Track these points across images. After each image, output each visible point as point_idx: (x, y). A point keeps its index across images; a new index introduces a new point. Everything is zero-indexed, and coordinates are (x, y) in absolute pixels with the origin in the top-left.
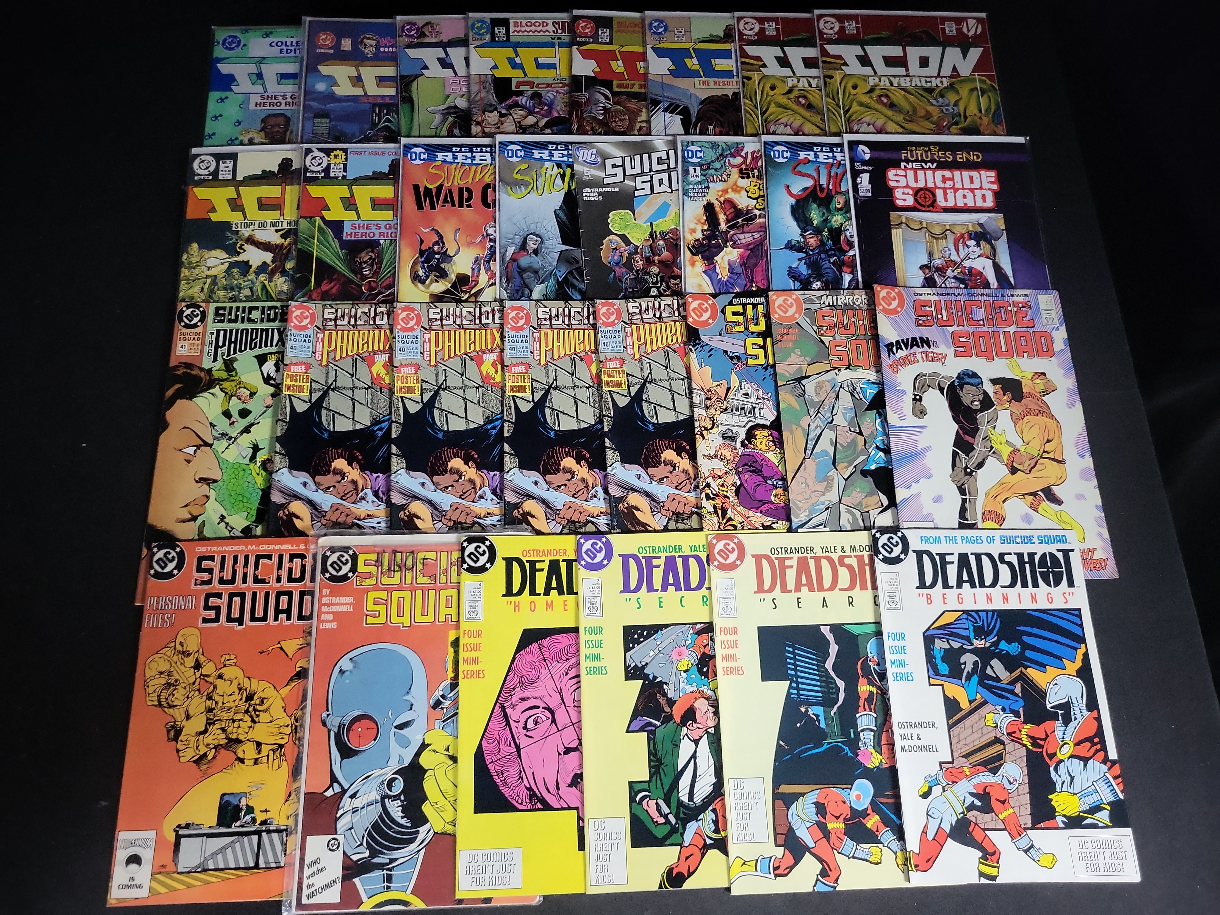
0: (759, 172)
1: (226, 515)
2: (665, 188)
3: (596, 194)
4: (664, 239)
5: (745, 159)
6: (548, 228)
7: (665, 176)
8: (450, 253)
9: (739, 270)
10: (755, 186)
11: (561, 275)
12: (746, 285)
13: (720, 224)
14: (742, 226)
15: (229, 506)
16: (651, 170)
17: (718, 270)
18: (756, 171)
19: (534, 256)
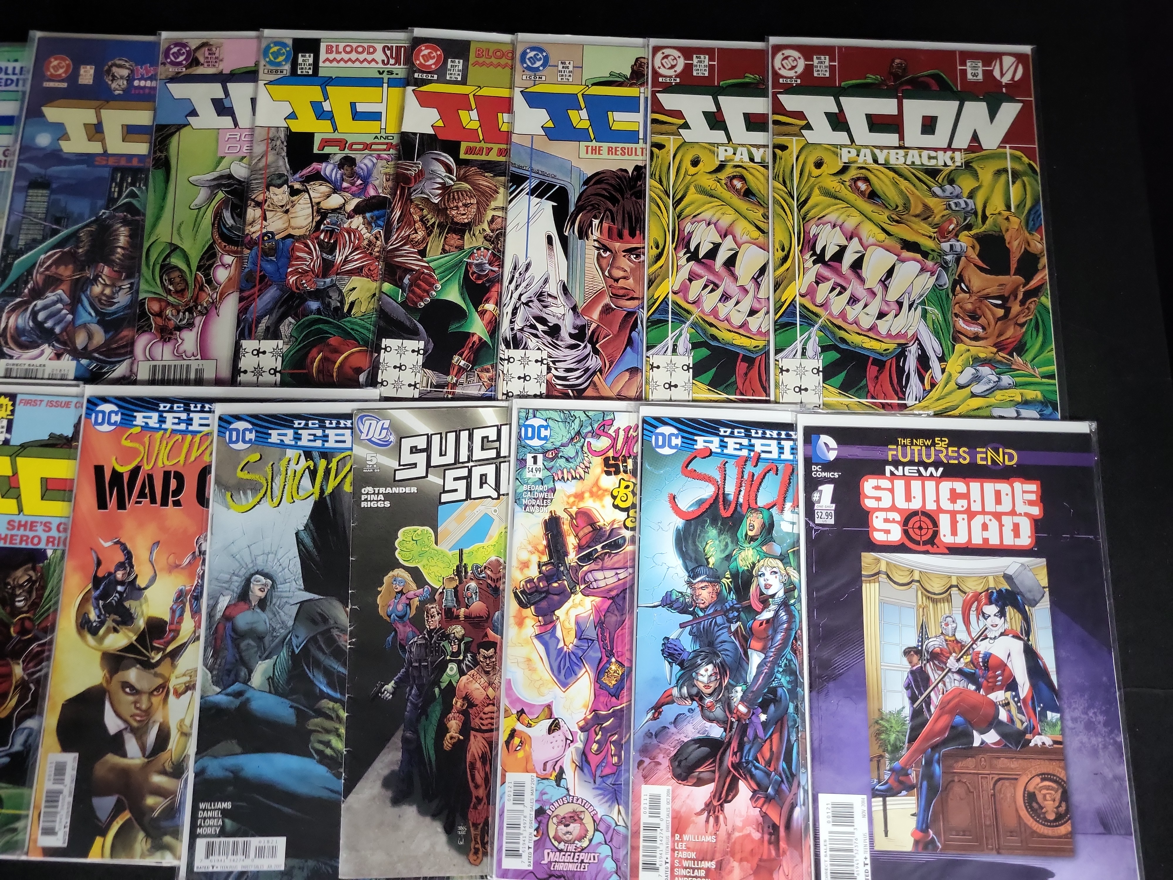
9: (592, 634)
11: (298, 643)
14: (602, 557)
17: (558, 634)
19: (259, 611)
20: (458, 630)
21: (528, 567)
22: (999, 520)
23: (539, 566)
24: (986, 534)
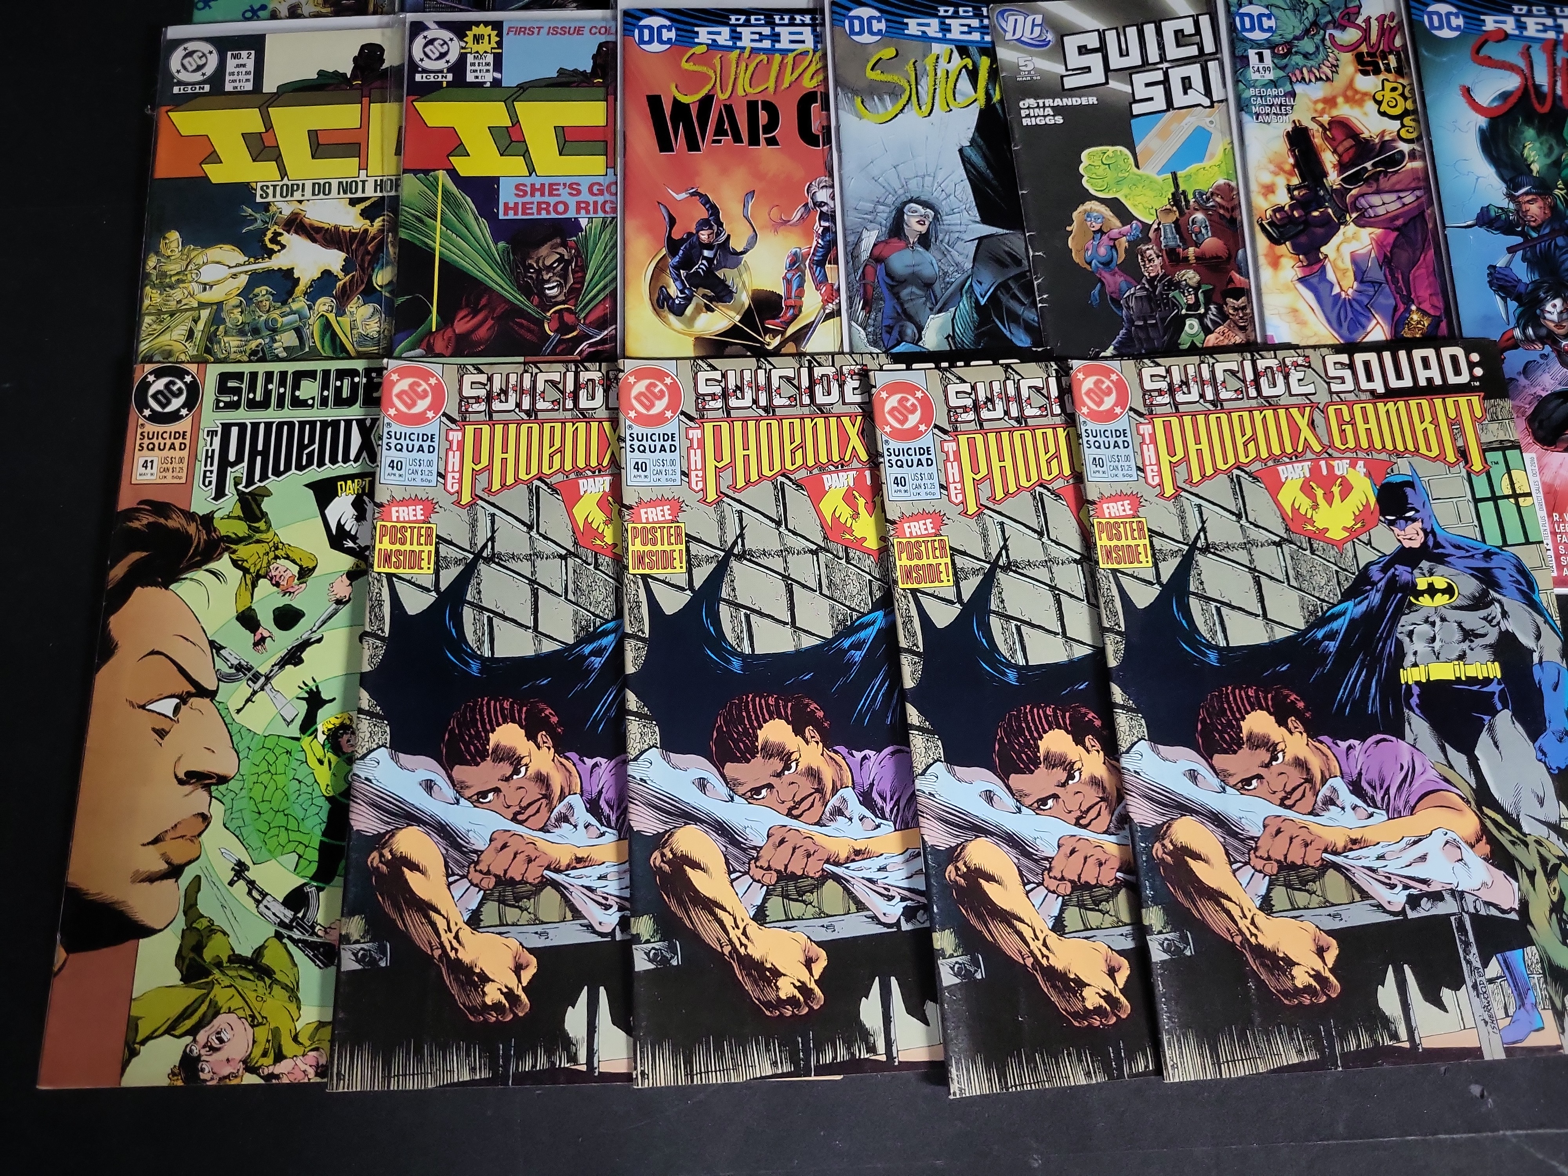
0: (1399, 60)
1: (249, 862)
2: (1196, 96)
3: (1049, 111)
4: (1205, 210)
5: (1366, 32)
6: (949, 187)
7: (1194, 71)
8: (737, 244)
9: (1378, 274)
10: (1394, 89)
11: (984, 289)
12: (1396, 309)
13: (1325, 175)
14: (1375, 177)
15: (255, 840)
16: (1163, 58)
17: (1331, 275)
18: (1392, 59)
19: (921, 249)
20: (1191, 276)
21: (1273, 192)
23: (1290, 189)
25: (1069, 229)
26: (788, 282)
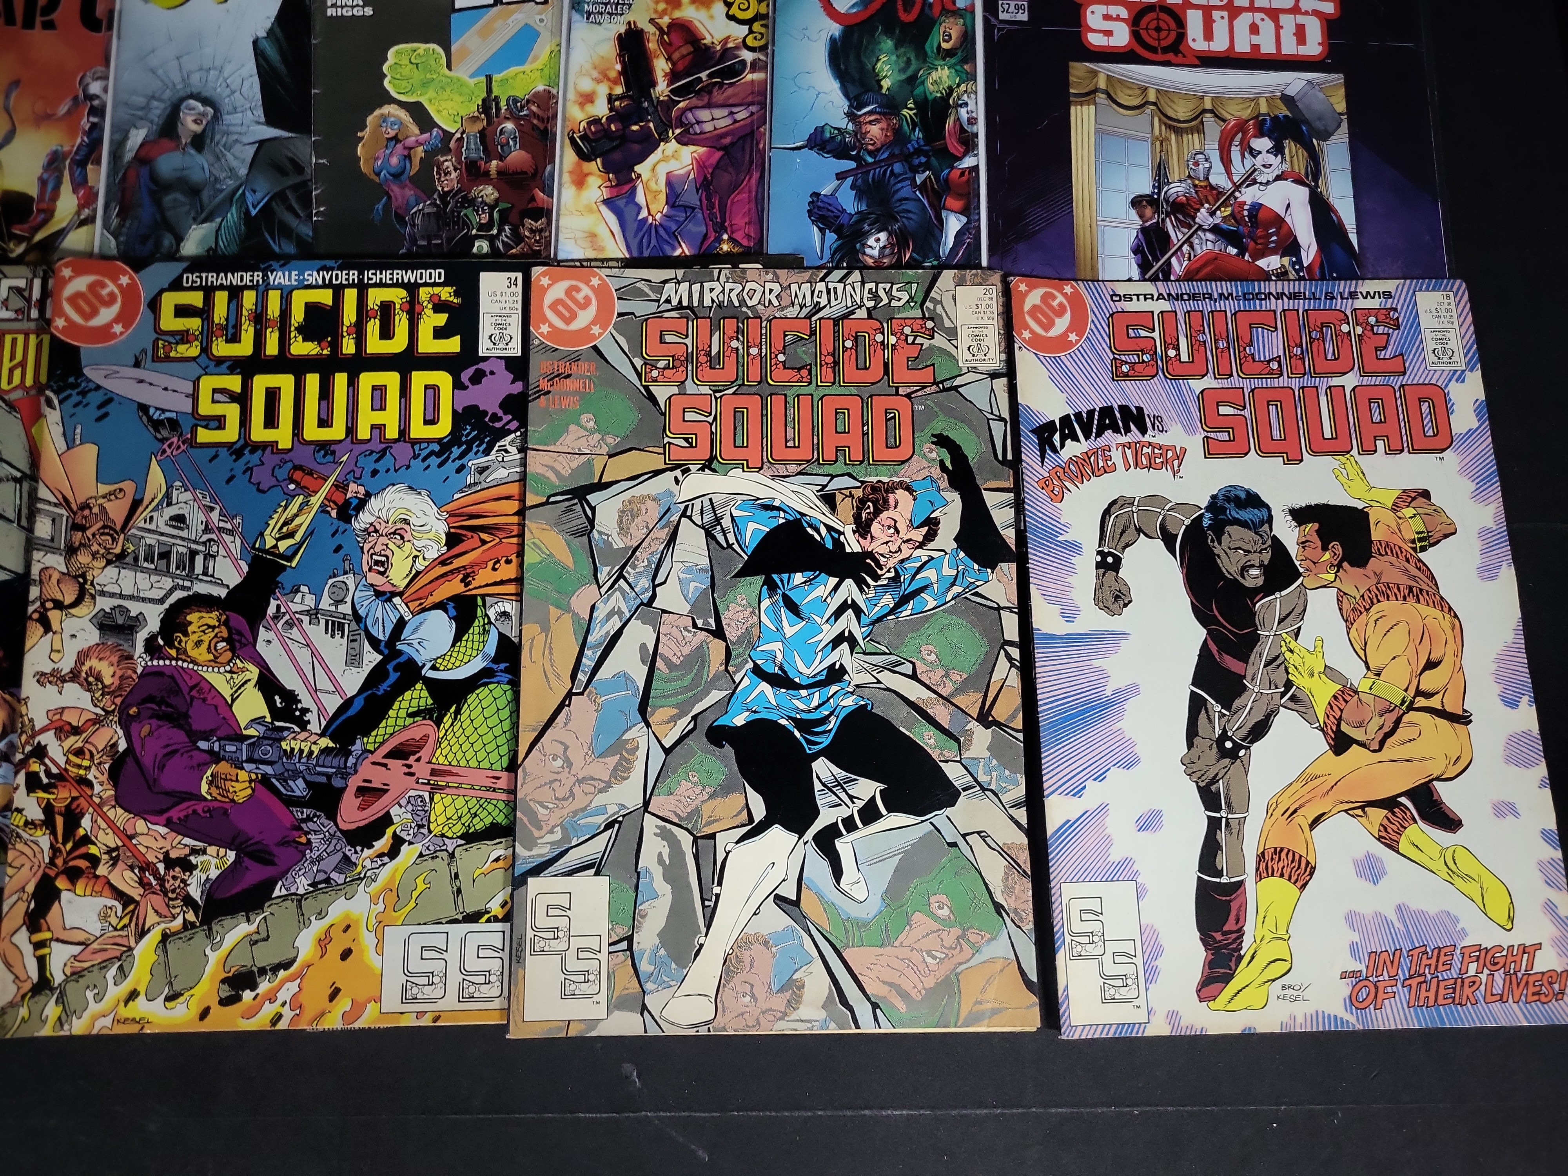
12: (705, 237)
14: (709, 89)
17: (640, 198)
19: (193, 152)
20: (488, 193)
21: (592, 102)
22: (1276, 20)
23: (611, 99)
24: (1255, 40)
25: (360, 134)
26: (43, 182)
